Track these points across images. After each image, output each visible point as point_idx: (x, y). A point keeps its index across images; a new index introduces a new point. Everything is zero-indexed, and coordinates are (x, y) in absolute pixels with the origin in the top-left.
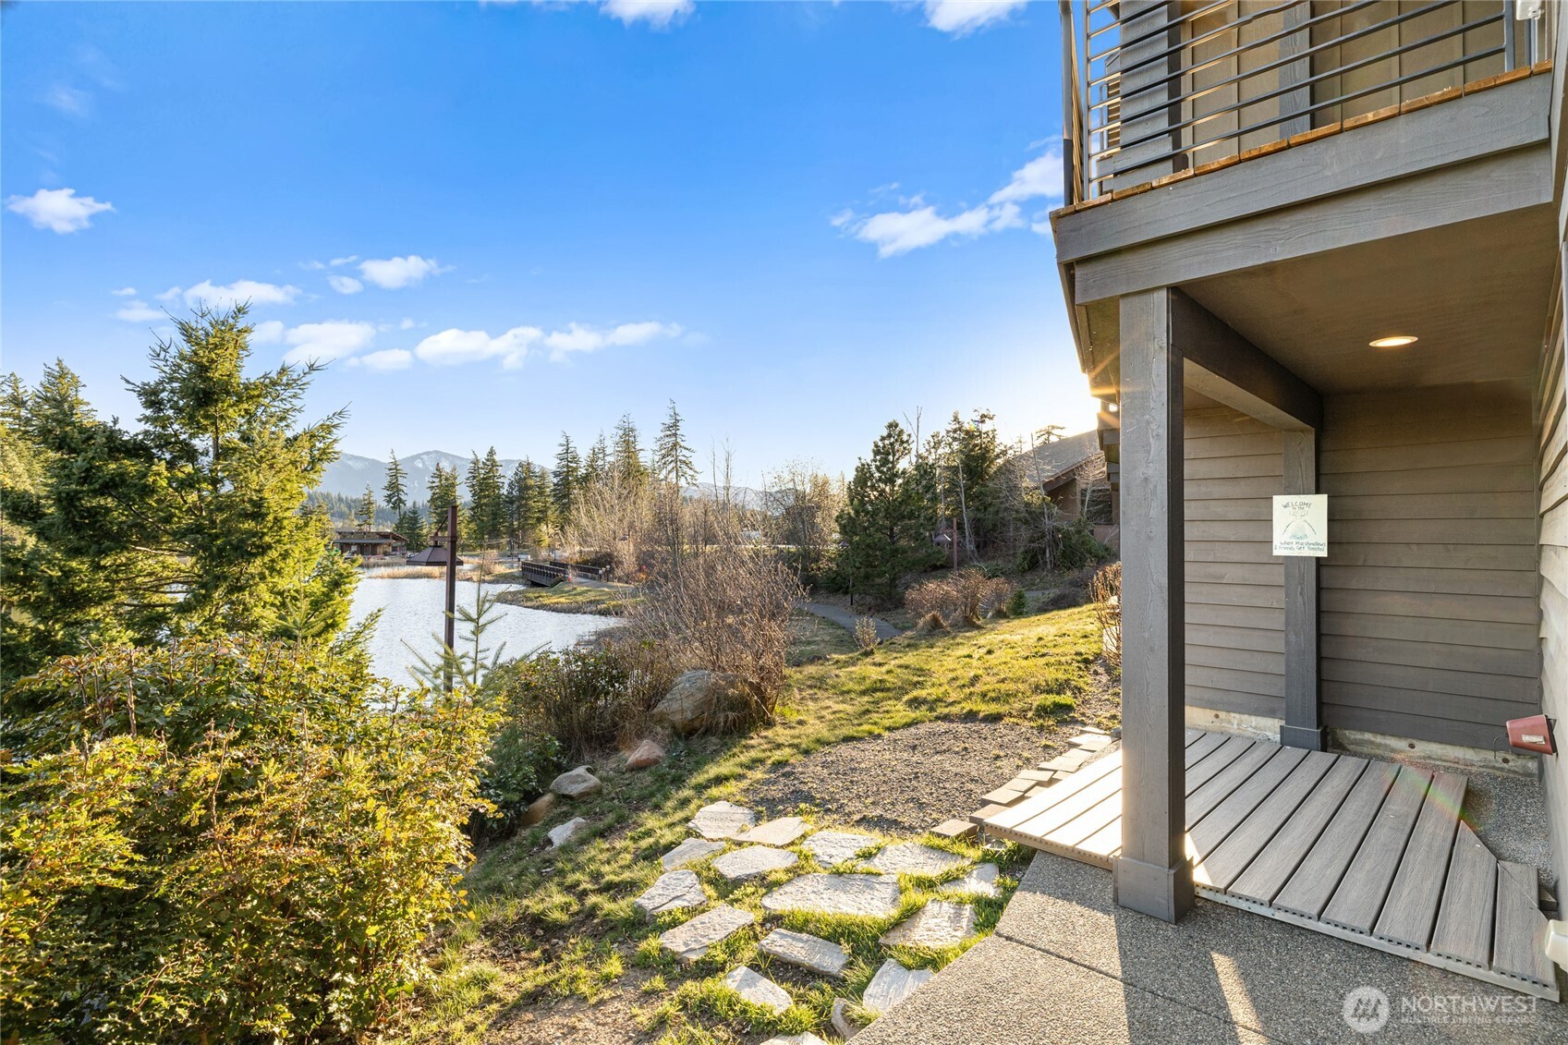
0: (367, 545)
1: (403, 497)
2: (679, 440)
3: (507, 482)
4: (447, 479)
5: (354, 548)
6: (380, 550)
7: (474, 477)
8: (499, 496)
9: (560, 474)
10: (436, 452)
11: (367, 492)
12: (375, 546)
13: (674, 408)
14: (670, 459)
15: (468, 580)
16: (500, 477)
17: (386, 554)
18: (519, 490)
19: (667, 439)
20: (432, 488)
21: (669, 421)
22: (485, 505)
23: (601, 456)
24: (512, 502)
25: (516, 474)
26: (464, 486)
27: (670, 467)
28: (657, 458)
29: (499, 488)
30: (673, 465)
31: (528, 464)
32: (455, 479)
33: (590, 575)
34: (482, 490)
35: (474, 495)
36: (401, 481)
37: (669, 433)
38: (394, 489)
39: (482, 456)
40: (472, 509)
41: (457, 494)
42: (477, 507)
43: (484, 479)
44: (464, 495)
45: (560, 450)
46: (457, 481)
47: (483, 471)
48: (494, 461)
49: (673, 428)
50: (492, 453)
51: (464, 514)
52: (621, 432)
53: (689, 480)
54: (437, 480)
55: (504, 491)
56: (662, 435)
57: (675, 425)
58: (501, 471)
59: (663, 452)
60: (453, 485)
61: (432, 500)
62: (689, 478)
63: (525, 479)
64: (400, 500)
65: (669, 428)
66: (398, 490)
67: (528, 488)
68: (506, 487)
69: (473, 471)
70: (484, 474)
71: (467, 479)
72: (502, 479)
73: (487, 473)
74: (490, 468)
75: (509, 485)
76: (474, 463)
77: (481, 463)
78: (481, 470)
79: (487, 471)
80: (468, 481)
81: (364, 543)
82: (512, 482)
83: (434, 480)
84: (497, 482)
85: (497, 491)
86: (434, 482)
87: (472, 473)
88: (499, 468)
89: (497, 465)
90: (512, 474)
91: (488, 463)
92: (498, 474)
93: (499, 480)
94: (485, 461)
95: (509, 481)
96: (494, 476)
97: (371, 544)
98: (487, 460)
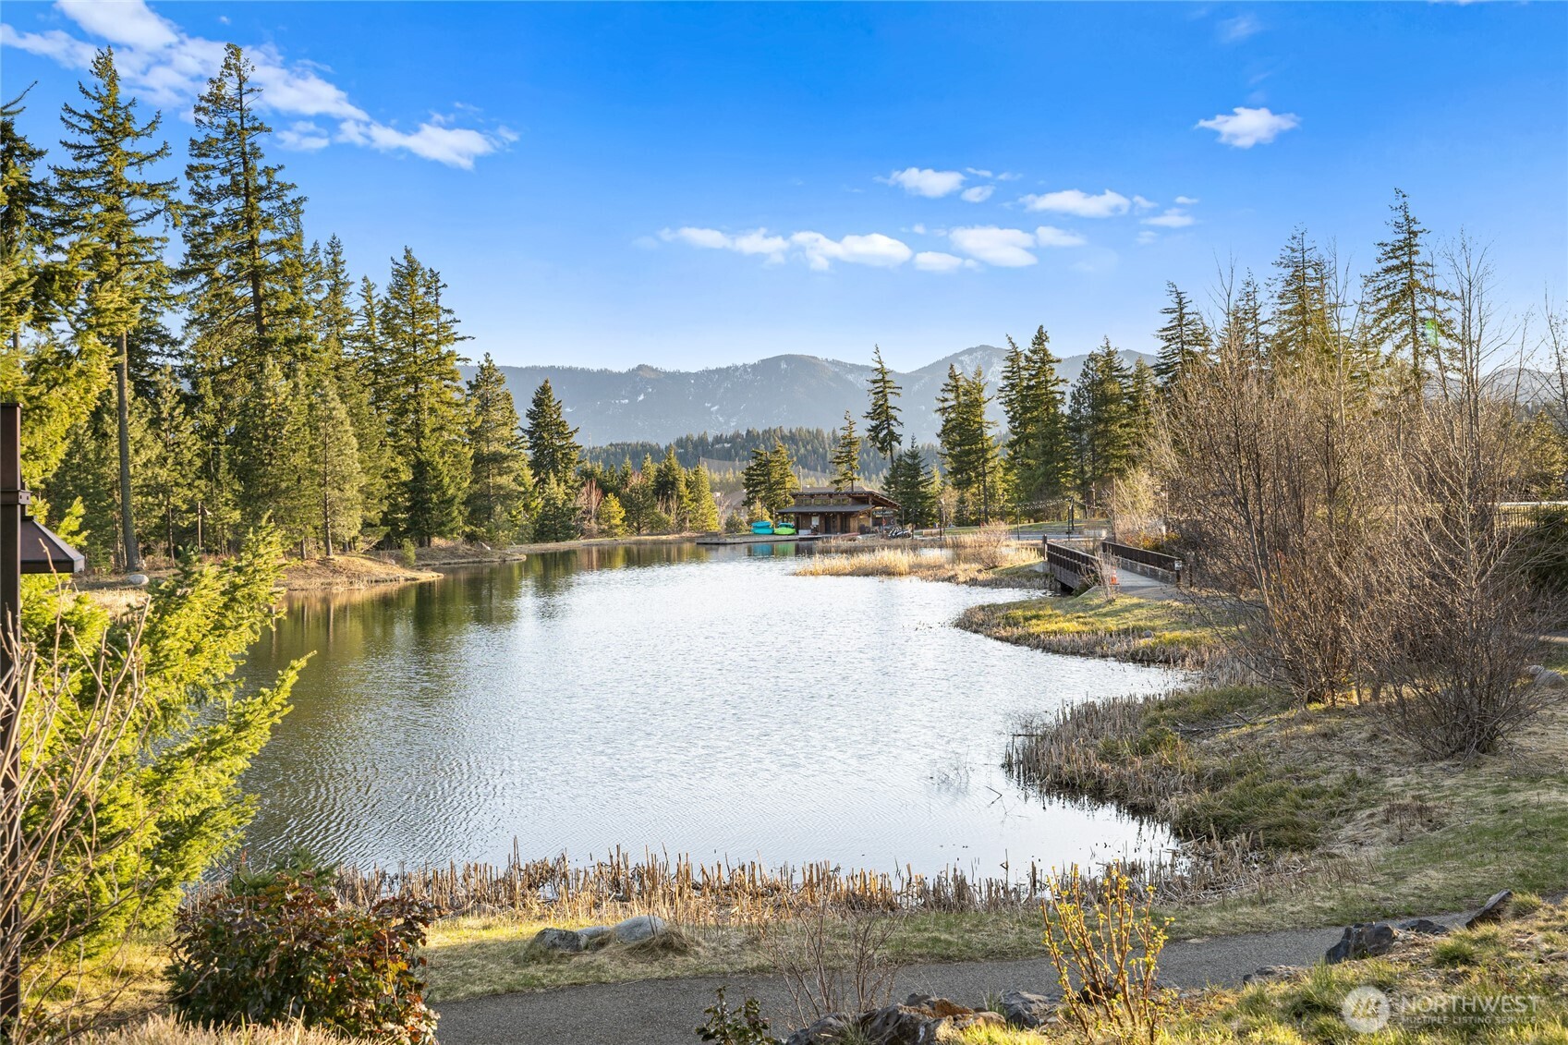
0: (835, 514)
1: (897, 430)
2: (1418, 276)
3: (1069, 390)
4: (967, 393)
5: (815, 522)
6: (854, 524)
7: (1013, 387)
8: (1055, 419)
9: (1169, 368)
10: (983, 348)
11: (846, 424)
12: (846, 516)
13: (1404, 208)
14: (1399, 317)
15: (949, 579)
16: (1057, 381)
17: (863, 530)
18: (1092, 407)
19: (1390, 278)
20: (943, 410)
21: (1393, 237)
22: (1032, 436)
23: (1250, 325)
24: (1078, 429)
25: (1085, 374)
26: (995, 402)
27: (1397, 338)
28: (1369, 320)
29: (1055, 403)
30: (1406, 330)
31: (1109, 354)
32: (980, 391)
33: (1160, 570)
34: (1026, 410)
35: (1013, 419)
36: (892, 401)
37: (1395, 262)
38: (882, 415)
39: (1025, 345)
40: (1011, 445)
41: (986, 418)
42: (1020, 440)
43: (1029, 388)
44: (997, 422)
45: (1166, 321)
46: (985, 395)
47: (1025, 374)
48: (1046, 354)
49: (1403, 252)
50: (1041, 338)
51: (998, 456)
52: (1288, 272)
53: (1446, 362)
54: (951, 396)
55: (1065, 409)
56: (1378, 268)
57: (1408, 246)
58: (1059, 371)
59: (1384, 304)
60: (976, 404)
61: (945, 433)
62: (1444, 357)
63: (1101, 382)
64: (891, 434)
65: (1394, 252)
66: (889, 418)
67: (1107, 400)
68: (1068, 399)
69: (1010, 374)
70: (1030, 380)
71: (1001, 390)
72: (1061, 387)
73: (1034, 376)
74: (1040, 367)
75: (1074, 397)
76: (1012, 360)
77: (1023, 359)
78: (1023, 373)
79: (1034, 373)
80: (1003, 395)
81: (829, 513)
82: (1079, 391)
83: (947, 395)
84: (1052, 392)
85: (1052, 411)
86: (946, 400)
87: (1008, 378)
88: (1054, 365)
89: (1051, 361)
90: (1079, 377)
91: (1035, 357)
92: (1053, 378)
93: (1055, 388)
94: (1030, 354)
95: (1071, 389)
96: (1047, 382)
97: (840, 513)
98: (1034, 352)
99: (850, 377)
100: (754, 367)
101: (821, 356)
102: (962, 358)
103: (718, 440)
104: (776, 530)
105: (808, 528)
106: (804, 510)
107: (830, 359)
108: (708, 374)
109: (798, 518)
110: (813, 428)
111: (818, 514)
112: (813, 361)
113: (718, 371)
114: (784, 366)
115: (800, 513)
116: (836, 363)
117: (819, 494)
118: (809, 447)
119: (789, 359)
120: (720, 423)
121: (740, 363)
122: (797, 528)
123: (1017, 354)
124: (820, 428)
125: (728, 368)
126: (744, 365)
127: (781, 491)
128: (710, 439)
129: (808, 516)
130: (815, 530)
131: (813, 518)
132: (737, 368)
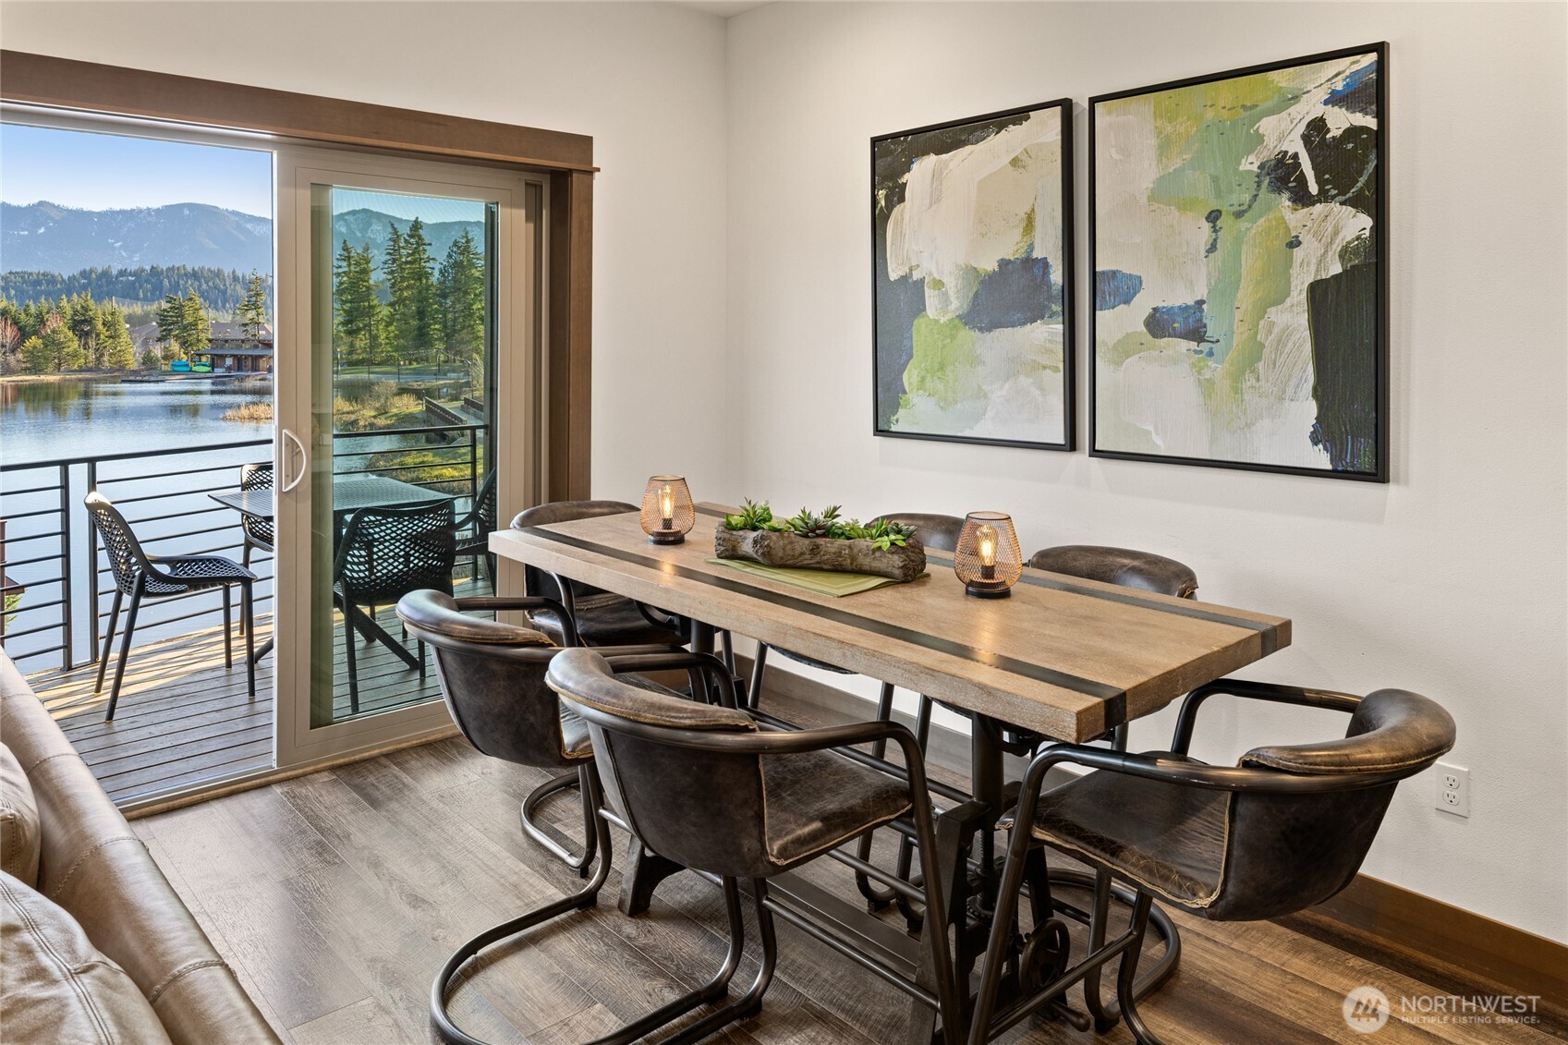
0: (246, 357)
3: (438, 266)
4: (357, 264)
5: (229, 362)
6: (263, 364)
7: (394, 261)
8: (428, 287)
12: (257, 358)
16: (429, 259)
18: (454, 281)
22: (409, 299)
24: (445, 296)
25: (450, 256)
26: (380, 272)
29: (427, 275)
32: (368, 262)
34: (404, 279)
35: (394, 285)
40: (392, 305)
41: (371, 283)
42: (398, 302)
43: (407, 263)
46: (372, 266)
47: (404, 252)
48: (420, 237)
51: (382, 312)
54: (345, 264)
55: (434, 280)
58: (430, 252)
60: (365, 272)
63: (461, 262)
68: (436, 273)
69: (392, 251)
70: (408, 257)
71: (385, 263)
72: (431, 264)
73: (411, 255)
74: (416, 248)
75: (441, 272)
76: (394, 241)
77: (402, 240)
78: (402, 251)
79: (410, 252)
80: (386, 266)
81: (242, 356)
82: (445, 267)
83: (340, 263)
84: (424, 267)
85: (424, 281)
86: (340, 267)
87: (390, 254)
88: (427, 247)
89: (424, 244)
90: (445, 257)
91: (412, 240)
92: (426, 256)
93: (427, 265)
94: (408, 238)
95: (440, 266)
96: (421, 259)
97: (251, 356)
98: (411, 236)
99: (249, 226)
100: (158, 210)
101: (222, 206)
102: (347, 217)
103: (122, 273)
104: (194, 369)
105: (222, 367)
106: (220, 352)
107: (230, 209)
108: (110, 215)
109: (213, 359)
110: (214, 268)
111: (232, 356)
112: (215, 210)
113: (122, 212)
114: (186, 212)
115: (215, 355)
116: (235, 213)
117: (233, 340)
118: (211, 284)
119: (191, 206)
120: (122, 258)
121: (144, 206)
122: (213, 366)
123: (398, 236)
124: (221, 267)
125: (132, 210)
126: (148, 209)
127: (194, 332)
128: (115, 272)
129: (223, 357)
130: (229, 369)
131: (227, 359)
132: (140, 211)
